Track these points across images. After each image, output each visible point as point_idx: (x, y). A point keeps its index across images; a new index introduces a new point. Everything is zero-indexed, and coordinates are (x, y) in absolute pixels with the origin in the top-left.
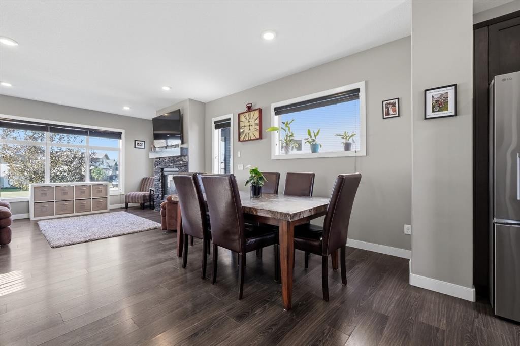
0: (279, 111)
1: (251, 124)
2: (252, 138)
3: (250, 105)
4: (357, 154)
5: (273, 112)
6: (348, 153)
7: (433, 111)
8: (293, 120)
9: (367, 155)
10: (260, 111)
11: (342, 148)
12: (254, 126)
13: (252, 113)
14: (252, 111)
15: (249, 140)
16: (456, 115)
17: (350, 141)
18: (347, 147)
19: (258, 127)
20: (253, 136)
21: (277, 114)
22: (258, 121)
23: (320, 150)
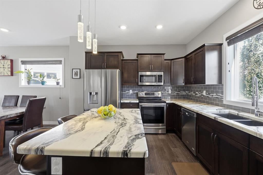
0: (24, 63)
1: (5, 67)
2: (5, 75)
3: (5, 56)
4: (61, 87)
5: (20, 63)
6: (58, 86)
7: (75, 76)
8: (32, 69)
9: (65, 87)
10: (12, 61)
11: (56, 84)
12: (7, 68)
13: (6, 61)
14: (6, 60)
15: (3, 76)
16: (80, 78)
17: (59, 81)
18: (58, 83)
19: (10, 69)
20: (6, 73)
21: (22, 64)
22: (10, 66)
23: (46, 84)
